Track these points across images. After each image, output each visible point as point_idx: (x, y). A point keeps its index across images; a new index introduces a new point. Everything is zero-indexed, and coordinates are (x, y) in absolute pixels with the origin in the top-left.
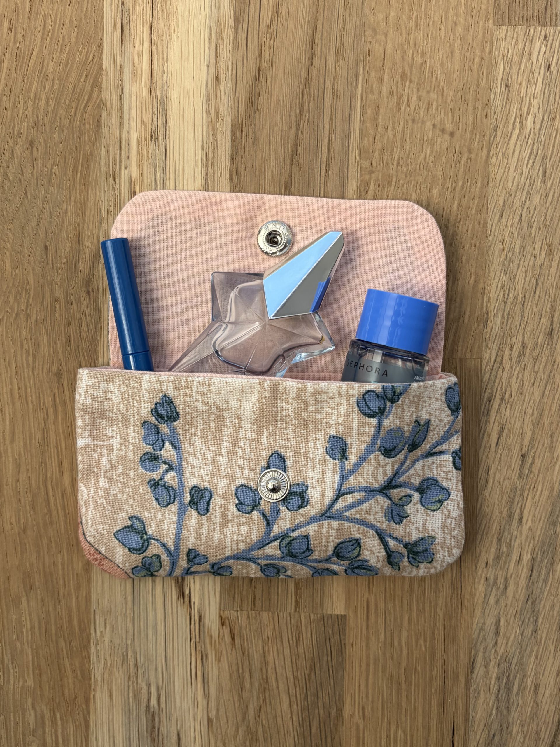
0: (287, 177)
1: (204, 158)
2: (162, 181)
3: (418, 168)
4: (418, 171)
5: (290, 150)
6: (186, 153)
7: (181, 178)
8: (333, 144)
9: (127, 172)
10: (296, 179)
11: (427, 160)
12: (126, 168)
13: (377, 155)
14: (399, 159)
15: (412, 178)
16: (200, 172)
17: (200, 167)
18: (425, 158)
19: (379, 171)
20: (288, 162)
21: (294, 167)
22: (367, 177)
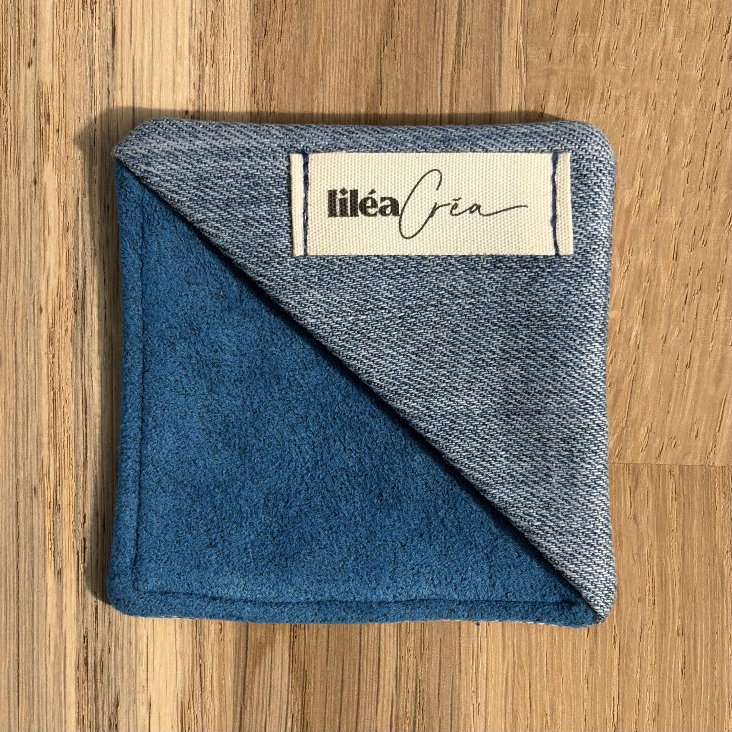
0: (372, 83)
1: (196, 44)
2: (105, 91)
3: (649, 63)
4: (649, 70)
5: (378, 27)
6: (157, 36)
7: (145, 86)
8: (469, 14)
9: (30, 72)
10: (390, 87)
11: (668, 47)
12: (29, 66)
13: (562, 35)
14: (608, 45)
15: (637, 85)
16: (186, 73)
17: (186, 63)
18: (664, 42)
19: (566, 70)
20: (374, 52)
21: (386, 62)
22: (541, 83)
